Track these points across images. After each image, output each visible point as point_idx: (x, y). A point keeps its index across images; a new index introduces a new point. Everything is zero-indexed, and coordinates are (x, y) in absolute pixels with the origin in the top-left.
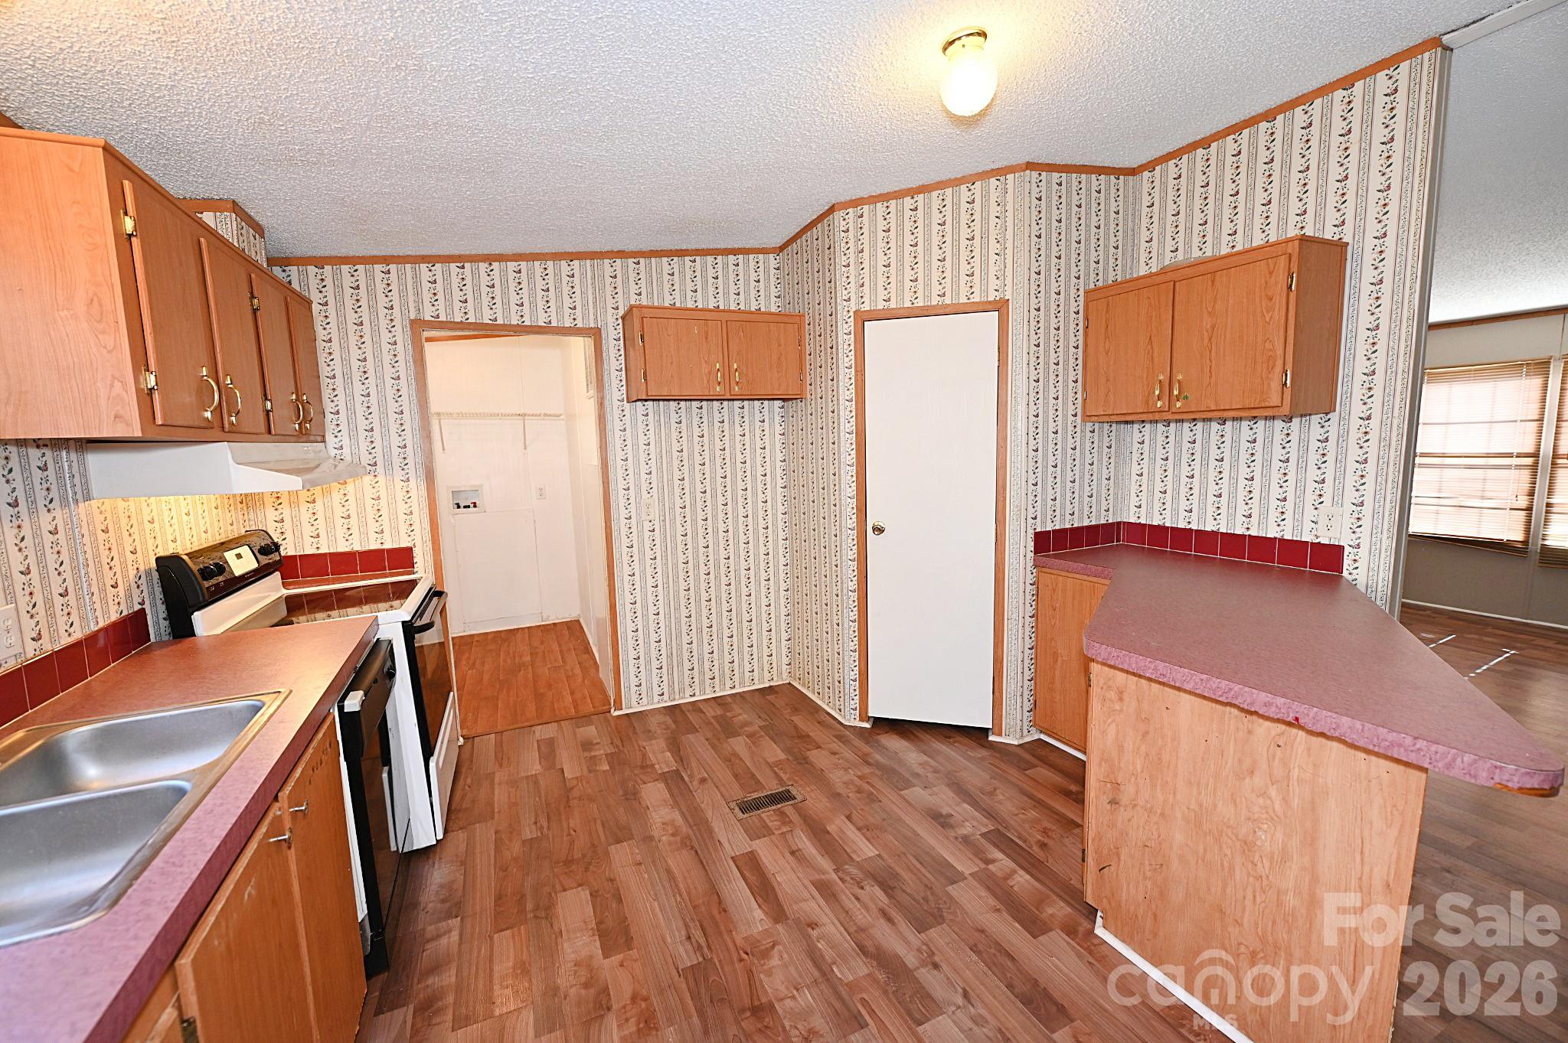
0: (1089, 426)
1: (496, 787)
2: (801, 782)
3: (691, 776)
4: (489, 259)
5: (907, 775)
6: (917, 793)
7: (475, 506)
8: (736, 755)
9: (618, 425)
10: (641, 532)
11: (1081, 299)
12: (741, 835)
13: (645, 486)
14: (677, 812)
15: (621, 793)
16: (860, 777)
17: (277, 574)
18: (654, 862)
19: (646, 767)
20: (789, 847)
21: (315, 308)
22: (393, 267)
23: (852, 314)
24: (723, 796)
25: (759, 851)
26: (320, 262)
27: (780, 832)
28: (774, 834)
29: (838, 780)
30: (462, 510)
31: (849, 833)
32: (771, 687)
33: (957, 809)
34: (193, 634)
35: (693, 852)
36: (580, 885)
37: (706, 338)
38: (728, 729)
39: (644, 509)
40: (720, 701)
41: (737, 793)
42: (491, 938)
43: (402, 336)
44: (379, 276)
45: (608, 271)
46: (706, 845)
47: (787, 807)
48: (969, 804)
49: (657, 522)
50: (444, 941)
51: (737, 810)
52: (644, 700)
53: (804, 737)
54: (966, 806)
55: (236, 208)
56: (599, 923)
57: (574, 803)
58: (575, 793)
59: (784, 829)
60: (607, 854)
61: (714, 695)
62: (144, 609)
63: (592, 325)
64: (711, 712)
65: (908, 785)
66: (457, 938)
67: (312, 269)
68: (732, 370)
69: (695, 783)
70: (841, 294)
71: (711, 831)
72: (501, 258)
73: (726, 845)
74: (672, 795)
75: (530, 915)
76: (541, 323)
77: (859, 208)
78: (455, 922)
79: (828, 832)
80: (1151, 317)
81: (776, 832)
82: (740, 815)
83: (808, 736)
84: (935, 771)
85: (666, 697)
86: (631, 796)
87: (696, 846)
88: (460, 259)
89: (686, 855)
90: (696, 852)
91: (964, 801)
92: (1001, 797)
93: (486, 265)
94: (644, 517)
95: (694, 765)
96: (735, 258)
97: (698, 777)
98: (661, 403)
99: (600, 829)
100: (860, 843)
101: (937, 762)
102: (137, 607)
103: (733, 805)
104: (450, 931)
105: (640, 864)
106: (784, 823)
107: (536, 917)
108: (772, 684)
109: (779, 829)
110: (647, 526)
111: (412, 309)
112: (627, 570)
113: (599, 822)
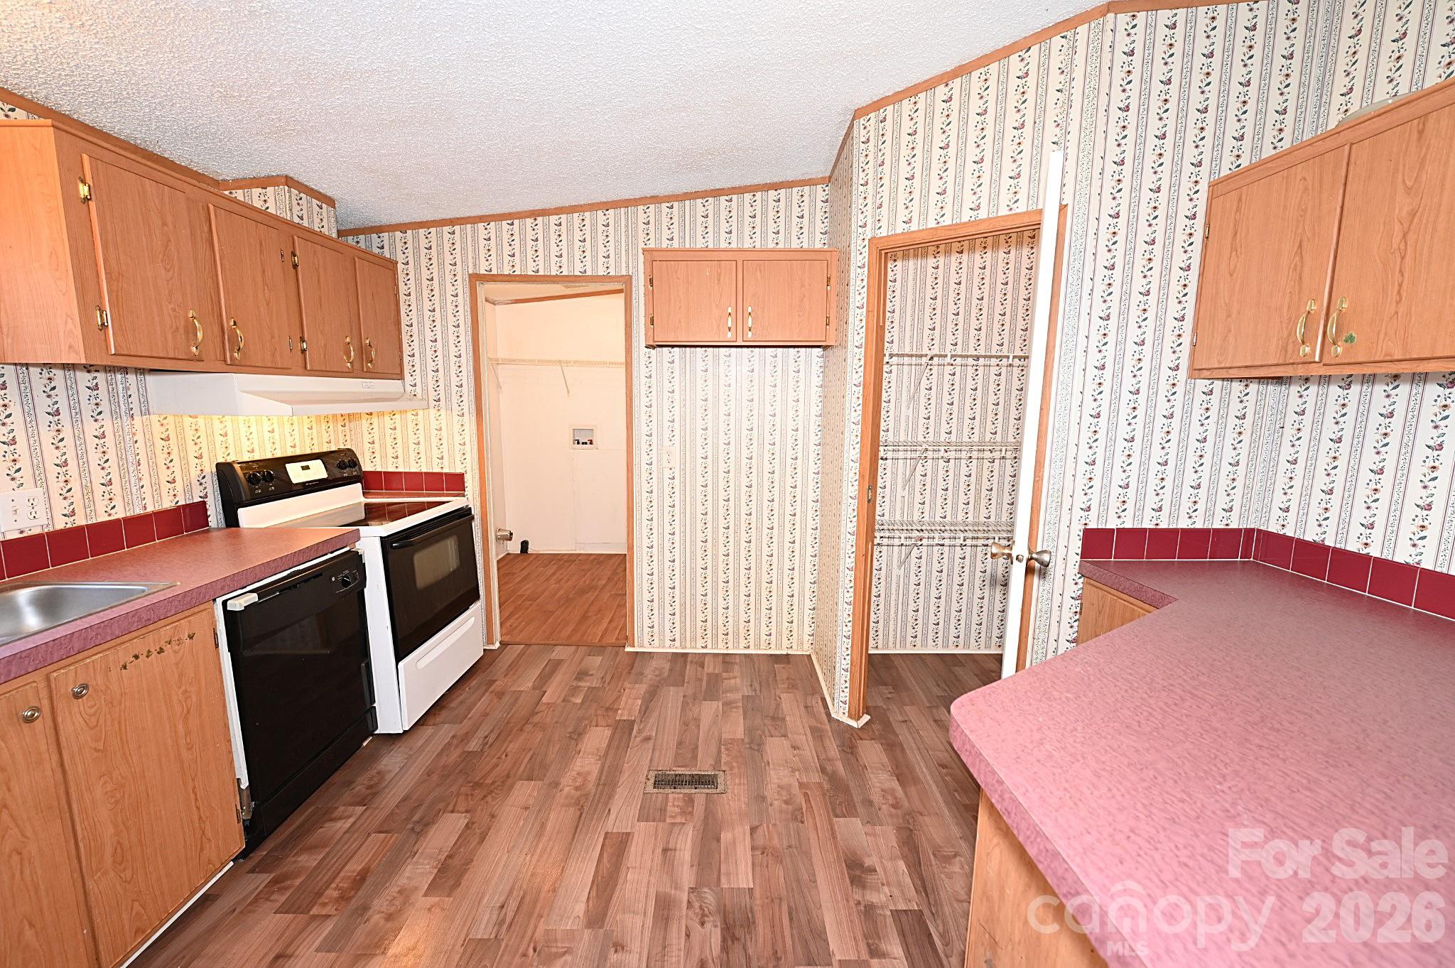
0: (1202, 385)
1: (487, 694)
2: (736, 770)
3: (640, 731)
4: (534, 214)
5: (857, 799)
6: (853, 829)
7: (591, 443)
8: (697, 721)
9: (644, 372)
10: (661, 479)
11: (1203, 197)
12: (634, 811)
13: (667, 433)
14: (598, 766)
15: (570, 730)
16: (801, 785)
17: (359, 485)
18: (539, 811)
19: (611, 709)
20: (668, 842)
21: (400, 266)
22: (457, 228)
23: (866, 242)
24: (651, 761)
25: (636, 835)
26: (403, 228)
27: (673, 821)
28: (664, 821)
29: (776, 781)
30: (581, 445)
31: (740, 849)
32: (788, 655)
33: (888, 864)
34: (238, 526)
35: (578, 813)
36: (467, 811)
37: (719, 280)
38: (712, 689)
39: (665, 457)
40: (728, 659)
41: (667, 764)
42: (369, 835)
43: (462, 288)
44: (446, 236)
45: (642, 218)
46: (595, 810)
47: (700, 794)
48: (908, 866)
49: (677, 471)
50: (339, 824)
51: (652, 781)
52: (656, 642)
53: (777, 719)
54: (902, 865)
55: (289, 181)
56: (450, 857)
57: (529, 727)
58: (536, 719)
59: (678, 820)
60: (512, 787)
61: (726, 652)
62: (204, 503)
63: (624, 273)
64: (710, 668)
65: (851, 811)
66: (348, 825)
67: (398, 234)
68: (746, 314)
69: (638, 739)
70: (857, 219)
71: (610, 797)
72: (544, 213)
73: (612, 817)
74: (609, 745)
75: (410, 826)
76: (577, 273)
77: (882, 111)
78: (360, 809)
79: (718, 840)
80: (1305, 211)
81: (668, 820)
82: (650, 789)
83: (783, 719)
84: (895, 806)
85: (677, 643)
86: (577, 735)
87: (586, 809)
88: (510, 217)
89: (572, 812)
90: (580, 816)
91: (904, 858)
92: (957, 869)
93: (532, 220)
94: (665, 464)
95: (652, 720)
96: (776, 193)
97: (646, 733)
98: (688, 349)
99: (526, 760)
100: (742, 868)
101: (906, 793)
102: (197, 500)
103: (652, 774)
104: (349, 817)
105: (526, 808)
106: (683, 813)
107: (413, 829)
108: (790, 652)
109: (674, 817)
110: (667, 474)
111: (471, 265)
112: (646, 515)
113: (531, 753)
